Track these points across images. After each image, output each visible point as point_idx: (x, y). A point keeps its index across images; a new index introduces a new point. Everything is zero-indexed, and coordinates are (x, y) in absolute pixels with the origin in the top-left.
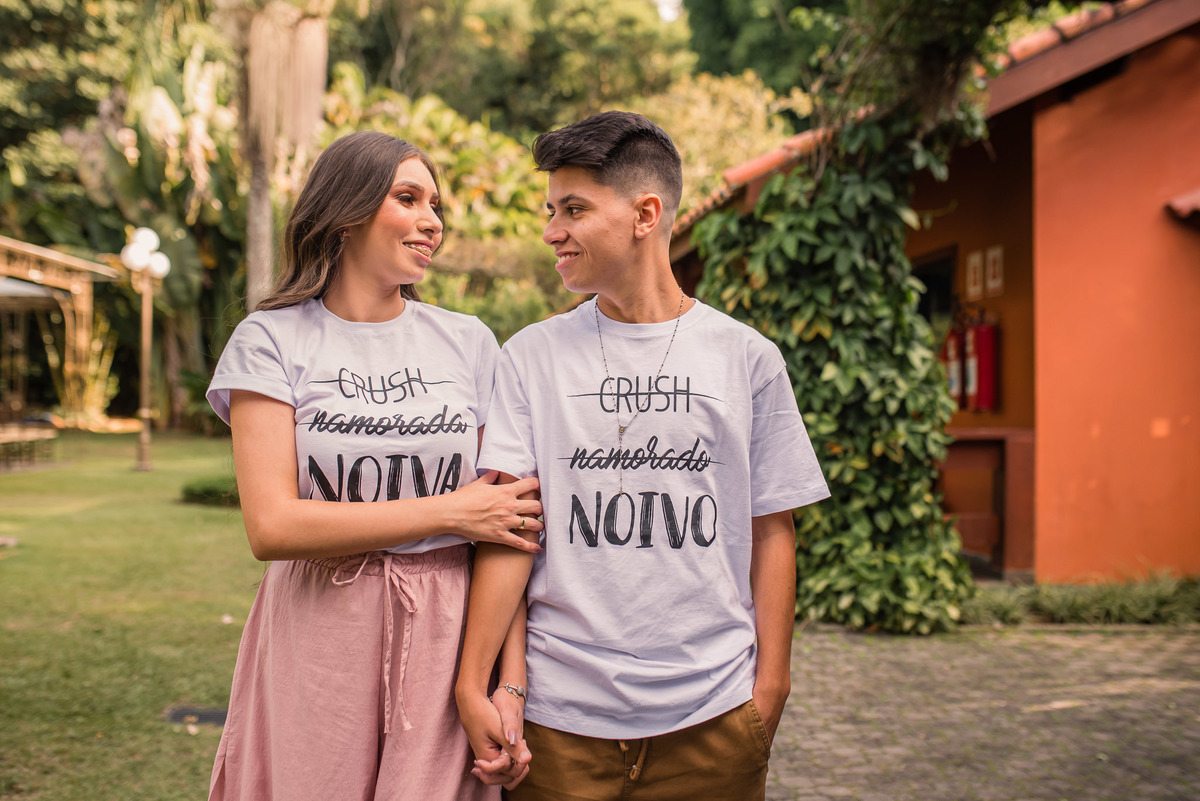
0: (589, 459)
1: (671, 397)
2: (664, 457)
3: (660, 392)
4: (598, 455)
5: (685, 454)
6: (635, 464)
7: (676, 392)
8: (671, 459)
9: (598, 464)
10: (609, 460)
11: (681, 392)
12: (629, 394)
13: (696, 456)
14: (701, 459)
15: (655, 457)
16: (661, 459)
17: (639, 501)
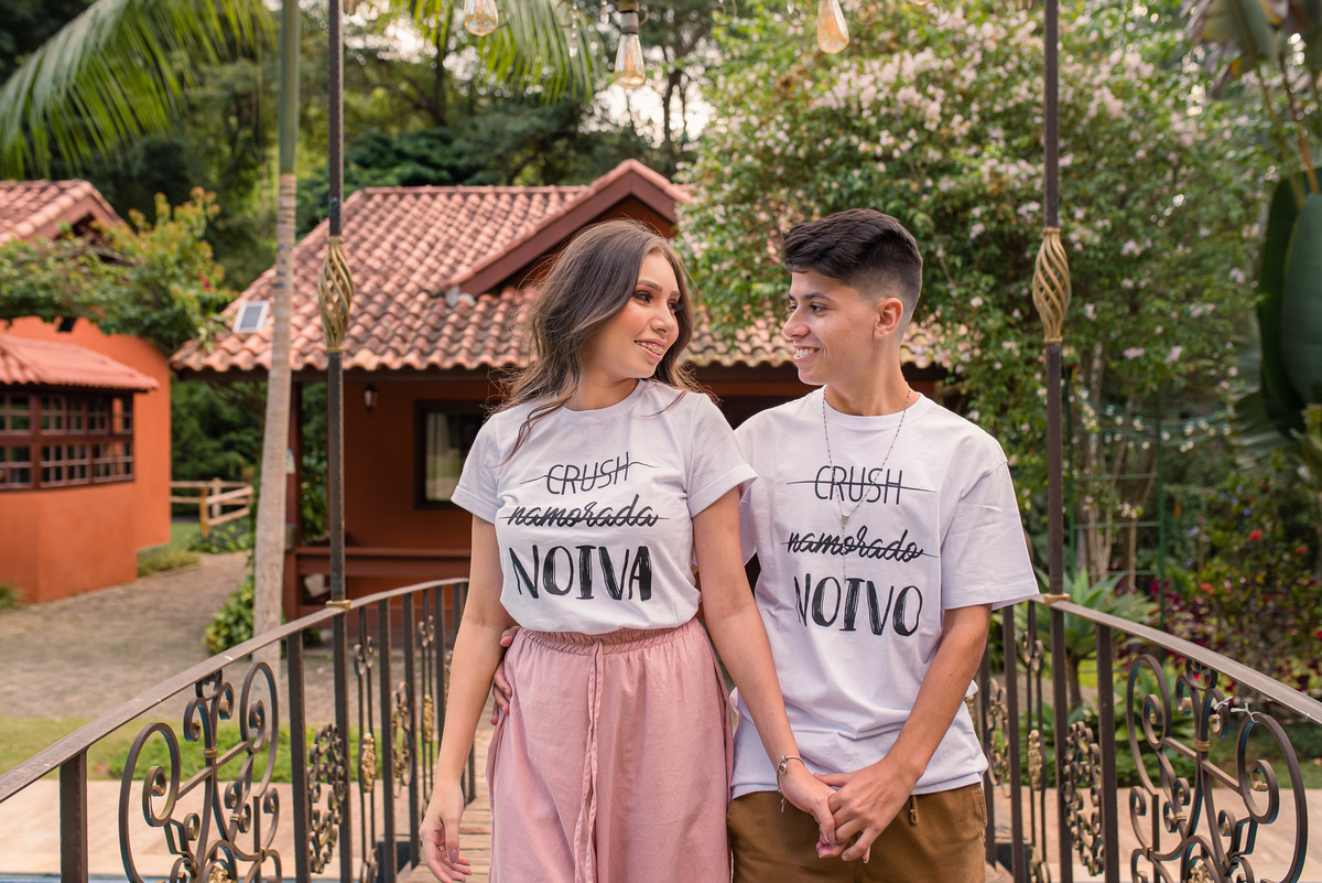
0: (802, 542)
1: (883, 489)
2: (871, 547)
3: (872, 484)
4: (809, 539)
5: (892, 544)
6: (844, 550)
7: (888, 484)
8: (879, 549)
9: (809, 547)
10: (819, 544)
11: (893, 485)
12: (843, 482)
13: (904, 547)
14: (908, 550)
15: (864, 546)
16: (869, 548)
17: (845, 586)
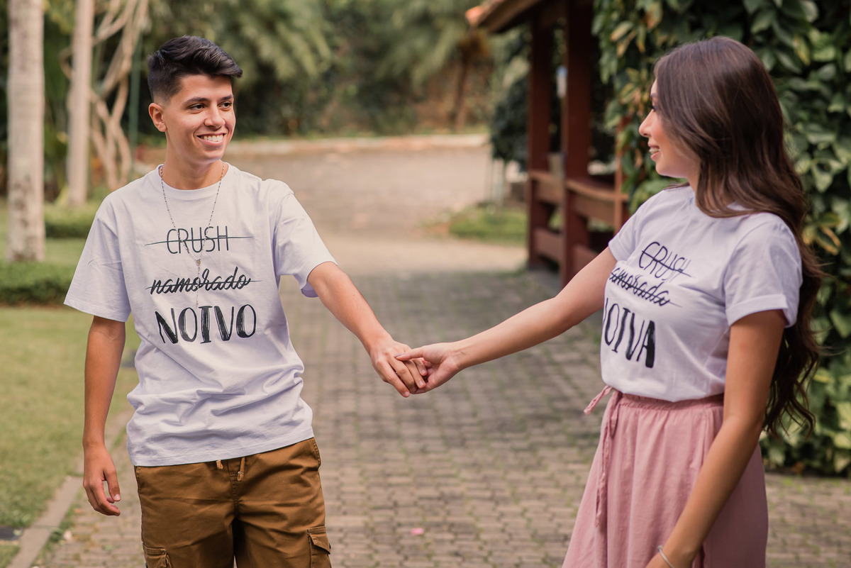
0: (164, 287)
4: (169, 284)
5: (228, 279)
6: (194, 288)
9: (169, 289)
11: (222, 237)
13: (236, 279)
14: (239, 281)
15: (208, 283)
17: (199, 312)
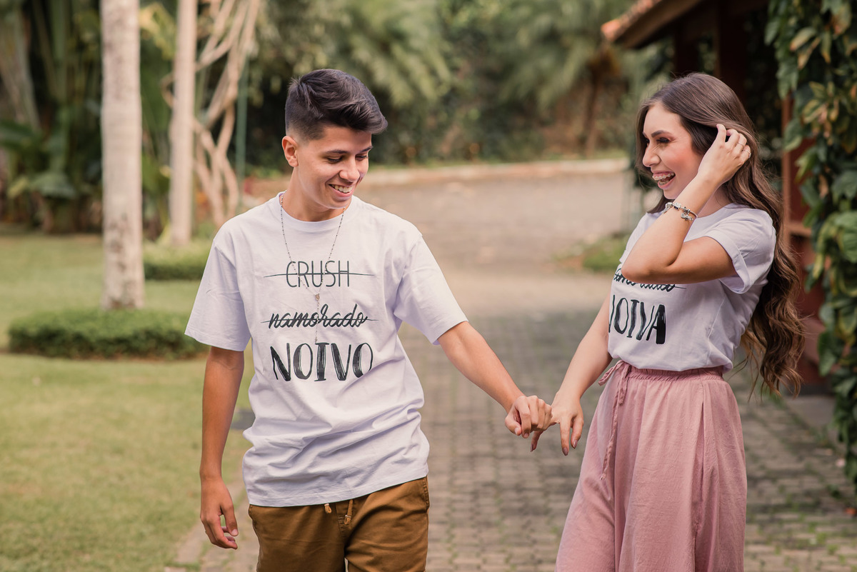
0: (281, 321)
1: (337, 276)
2: (332, 319)
3: (329, 273)
4: (287, 318)
5: (347, 316)
6: (312, 323)
7: (340, 273)
8: (338, 320)
9: (286, 324)
10: (294, 320)
11: (344, 272)
12: (307, 273)
13: (355, 317)
14: (358, 318)
15: (326, 319)
16: (330, 320)
17: (315, 349)
